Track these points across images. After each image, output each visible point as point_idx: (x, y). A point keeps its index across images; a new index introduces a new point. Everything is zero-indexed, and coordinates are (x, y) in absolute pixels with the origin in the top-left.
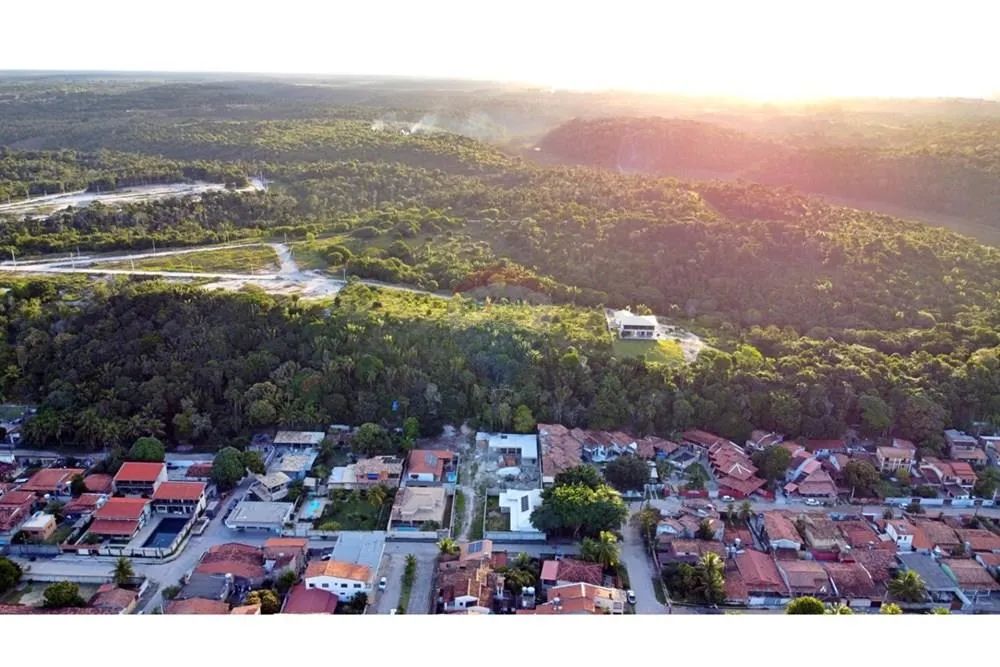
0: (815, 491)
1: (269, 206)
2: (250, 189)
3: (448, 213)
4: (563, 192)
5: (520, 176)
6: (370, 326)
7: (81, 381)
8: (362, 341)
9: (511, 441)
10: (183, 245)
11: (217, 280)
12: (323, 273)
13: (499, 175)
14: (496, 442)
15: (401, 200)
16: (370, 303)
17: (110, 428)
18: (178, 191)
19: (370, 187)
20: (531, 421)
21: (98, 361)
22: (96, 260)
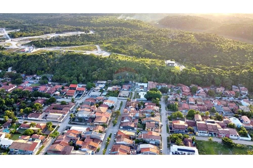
0: (202, 95)
1: (95, 37)
2: (90, 33)
3: (134, 39)
4: (161, 35)
5: (152, 31)
6: (116, 62)
7: (61, 70)
8: (114, 64)
9: (143, 84)
10: (78, 45)
11: (85, 52)
12: (106, 51)
13: (147, 30)
14: (139, 84)
15: (123, 36)
16: (116, 57)
17: (67, 79)
18: (75, 33)
19: (117, 33)
20: (146, 80)
21: (64, 67)
22: (61, 48)
